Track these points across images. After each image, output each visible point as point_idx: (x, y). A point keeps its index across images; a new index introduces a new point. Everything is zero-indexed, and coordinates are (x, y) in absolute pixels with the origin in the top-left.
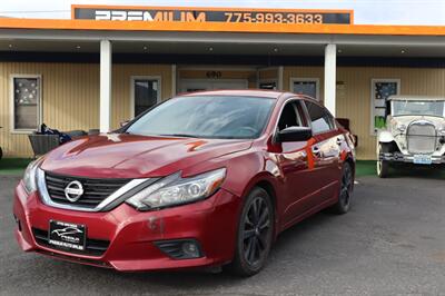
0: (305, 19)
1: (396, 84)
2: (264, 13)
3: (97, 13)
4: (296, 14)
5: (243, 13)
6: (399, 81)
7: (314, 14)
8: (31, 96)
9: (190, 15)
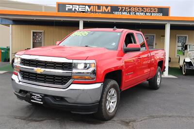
0: (151, 10)
1: (186, 37)
2: (134, 7)
3: (67, 6)
4: (147, 8)
5: (126, 7)
6: (187, 36)
7: (154, 8)
8: (39, 39)
9: (104, 8)
